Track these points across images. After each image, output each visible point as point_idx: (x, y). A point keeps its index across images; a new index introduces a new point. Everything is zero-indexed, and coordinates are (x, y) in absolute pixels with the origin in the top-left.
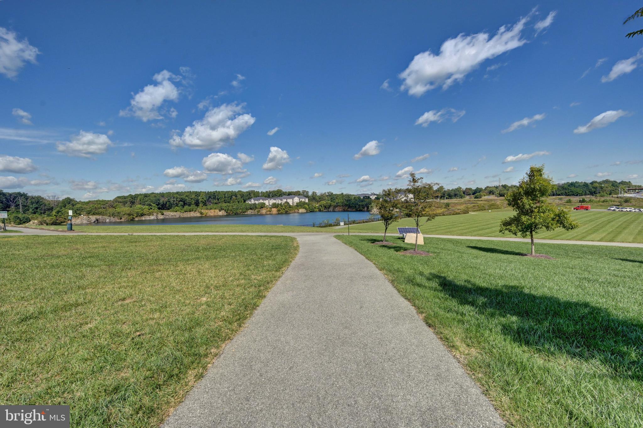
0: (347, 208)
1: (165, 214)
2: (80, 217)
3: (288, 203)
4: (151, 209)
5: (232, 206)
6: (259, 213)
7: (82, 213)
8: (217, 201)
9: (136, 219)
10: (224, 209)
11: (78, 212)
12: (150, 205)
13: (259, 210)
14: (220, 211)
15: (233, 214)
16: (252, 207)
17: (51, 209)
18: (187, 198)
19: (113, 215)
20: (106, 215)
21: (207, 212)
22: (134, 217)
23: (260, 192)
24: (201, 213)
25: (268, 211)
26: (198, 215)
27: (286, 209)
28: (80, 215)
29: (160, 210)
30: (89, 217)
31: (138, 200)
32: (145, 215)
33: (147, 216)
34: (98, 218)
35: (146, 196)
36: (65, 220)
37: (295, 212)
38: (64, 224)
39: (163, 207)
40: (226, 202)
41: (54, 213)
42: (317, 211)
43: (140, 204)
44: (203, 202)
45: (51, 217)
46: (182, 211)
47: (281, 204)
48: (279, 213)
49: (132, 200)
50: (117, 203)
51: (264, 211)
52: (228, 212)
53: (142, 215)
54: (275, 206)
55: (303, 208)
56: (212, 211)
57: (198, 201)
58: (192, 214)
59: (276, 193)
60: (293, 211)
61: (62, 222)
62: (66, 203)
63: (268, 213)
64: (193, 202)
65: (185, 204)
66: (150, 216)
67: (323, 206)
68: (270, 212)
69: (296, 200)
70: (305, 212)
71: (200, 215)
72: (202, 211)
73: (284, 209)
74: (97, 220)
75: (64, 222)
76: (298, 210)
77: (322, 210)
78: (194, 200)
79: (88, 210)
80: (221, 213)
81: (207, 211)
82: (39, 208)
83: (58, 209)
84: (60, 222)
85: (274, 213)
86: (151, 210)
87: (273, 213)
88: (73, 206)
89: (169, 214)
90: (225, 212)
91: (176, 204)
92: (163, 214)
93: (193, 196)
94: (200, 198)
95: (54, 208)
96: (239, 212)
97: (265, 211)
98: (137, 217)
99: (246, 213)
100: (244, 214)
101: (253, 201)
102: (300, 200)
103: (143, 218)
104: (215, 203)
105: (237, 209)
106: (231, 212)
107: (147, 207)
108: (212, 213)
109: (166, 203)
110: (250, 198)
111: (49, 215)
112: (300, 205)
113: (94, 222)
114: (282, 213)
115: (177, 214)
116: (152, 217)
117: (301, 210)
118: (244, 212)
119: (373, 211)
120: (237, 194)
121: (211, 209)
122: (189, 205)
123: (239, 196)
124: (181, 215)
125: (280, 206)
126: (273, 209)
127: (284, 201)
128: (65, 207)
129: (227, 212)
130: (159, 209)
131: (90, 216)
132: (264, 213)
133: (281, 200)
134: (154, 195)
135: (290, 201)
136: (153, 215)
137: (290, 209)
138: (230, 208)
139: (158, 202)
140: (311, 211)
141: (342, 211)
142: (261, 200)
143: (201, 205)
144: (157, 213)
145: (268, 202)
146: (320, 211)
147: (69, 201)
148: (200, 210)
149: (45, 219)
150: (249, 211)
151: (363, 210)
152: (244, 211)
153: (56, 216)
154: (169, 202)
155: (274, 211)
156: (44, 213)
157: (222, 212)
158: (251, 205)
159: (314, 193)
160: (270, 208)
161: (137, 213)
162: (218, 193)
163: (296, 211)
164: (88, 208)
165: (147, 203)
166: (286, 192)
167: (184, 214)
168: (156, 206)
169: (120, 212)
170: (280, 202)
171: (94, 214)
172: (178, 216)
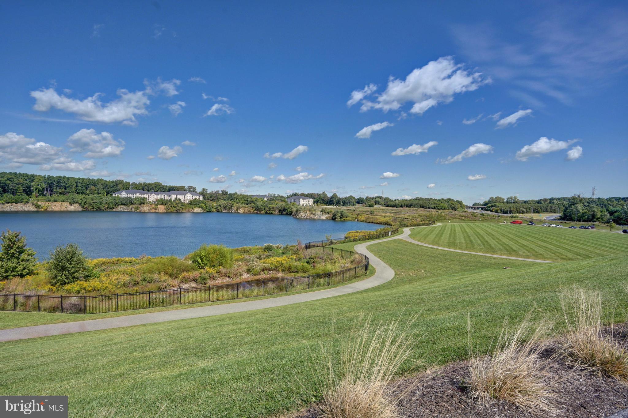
0: (254, 209)
3: (180, 200)
5: (92, 199)
6: (138, 211)
8: (63, 190)
10: (78, 203)
13: (138, 207)
14: (71, 205)
16: (124, 202)
18: (8, 182)
21: (49, 206)
23: (131, 183)
24: (38, 207)
25: (153, 208)
26: (32, 209)
27: (177, 208)
37: (189, 212)
40: (77, 193)
42: (214, 212)
44: (39, 190)
47: (170, 200)
48: (168, 213)
51: (145, 208)
52: (86, 206)
54: (162, 202)
55: (199, 207)
56: (57, 204)
57: (29, 187)
58: (21, 207)
59: (153, 186)
60: (187, 211)
63: (153, 211)
64: (20, 190)
67: (222, 206)
68: (156, 209)
69: (189, 197)
70: (202, 211)
71: (35, 209)
72: (40, 203)
73: (175, 207)
76: (193, 209)
77: (220, 210)
78: (22, 186)
81: (47, 204)
87: (160, 211)
90: (80, 207)
93: (21, 181)
94: (33, 184)
96: (103, 208)
97: (148, 208)
99: (114, 210)
100: (111, 210)
101: (124, 195)
102: (194, 198)
104: (61, 193)
105: (101, 203)
106: (91, 207)
108: (56, 207)
110: (117, 190)
112: (194, 203)
114: (172, 212)
117: (197, 210)
118: (111, 208)
119: (300, 216)
120: (97, 182)
121: (55, 201)
122: (13, 193)
123: (100, 187)
125: (169, 203)
126: (159, 206)
127: (174, 197)
129: (83, 207)
132: (146, 211)
133: (169, 196)
135: (181, 197)
137: (183, 207)
138: (89, 201)
140: (208, 211)
141: (264, 214)
142: (138, 194)
143: (34, 194)
145: (153, 197)
146: (218, 211)
148: (35, 202)
150: (119, 207)
151: (275, 213)
152: (111, 206)
157: (75, 207)
158: (121, 199)
159: (204, 190)
160: (155, 205)
162: (66, 179)
163: (190, 210)
166: (167, 186)
170: (166, 198)
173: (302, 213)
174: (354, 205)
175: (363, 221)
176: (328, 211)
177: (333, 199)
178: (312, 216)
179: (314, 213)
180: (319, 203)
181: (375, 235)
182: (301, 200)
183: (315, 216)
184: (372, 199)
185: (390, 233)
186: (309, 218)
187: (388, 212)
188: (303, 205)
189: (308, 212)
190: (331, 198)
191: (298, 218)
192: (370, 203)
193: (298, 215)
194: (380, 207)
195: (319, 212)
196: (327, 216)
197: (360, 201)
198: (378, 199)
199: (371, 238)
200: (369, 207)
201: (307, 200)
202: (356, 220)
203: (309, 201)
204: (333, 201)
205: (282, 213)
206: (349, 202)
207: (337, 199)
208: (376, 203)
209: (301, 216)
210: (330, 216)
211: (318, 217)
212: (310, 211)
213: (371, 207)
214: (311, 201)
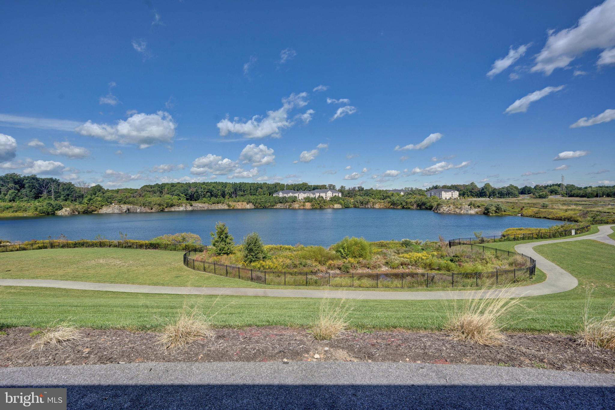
0: (390, 204)
1: (193, 205)
2: (111, 205)
3: (322, 197)
4: (180, 199)
5: (260, 199)
6: (291, 208)
7: (112, 202)
8: (243, 193)
9: (166, 210)
10: (251, 202)
11: (109, 200)
12: (179, 195)
13: (291, 205)
14: (248, 204)
15: (260, 207)
16: (281, 201)
17: (82, 196)
18: (213, 189)
19: (144, 205)
20: (137, 204)
22: (164, 207)
23: (285, 184)
24: (229, 206)
25: (302, 205)
26: (226, 207)
27: (321, 204)
28: (111, 203)
29: (189, 201)
30: (120, 206)
31: (166, 189)
32: (175, 205)
33: (177, 207)
34: (129, 207)
35: (173, 186)
36: (97, 209)
37: (330, 208)
38: (95, 212)
39: (192, 198)
40: (251, 195)
41: (85, 200)
42: (351, 207)
43: (168, 193)
44: (230, 194)
45: (83, 205)
46: (210, 203)
47: (315, 198)
48: (313, 209)
49: (160, 189)
50: (146, 192)
51: (296, 206)
52: (257, 205)
53: (172, 206)
54: (308, 200)
55: (339, 203)
56: (240, 203)
57: (224, 192)
58: (220, 206)
59: (301, 186)
60: (328, 207)
61: (93, 211)
62: (96, 190)
63: (302, 207)
64: (220, 194)
65: (212, 195)
66: (179, 206)
67: (359, 201)
68: (304, 206)
69: (330, 194)
70: (341, 207)
71: (227, 208)
72: (230, 203)
73: (319, 204)
74: (128, 210)
75: (95, 210)
76: (334, 206)
77: (357, 206)
78: (220, 191)
79: (119, 198)
80: (248, 206)
81: (234, 204)
82: (71, 194)
83: (89, 197)
84: (91, 210)
85: (308, 208)
86: (180, 201)
88: (104, 194)
89: (198, 205)
90: (253, 205)
91: (204, 194)
92: (191, 206)
93: (220, 187)
94: (226, 189)
95: (85, 196)
96: (267, 206)
97: (298, 205)
98: (166, 207)
99: (275, 207)
100: (272, 207)
101: (281, 195)
102: (334, 195)
103: (173, 209)
104: (241, 195)
105: (266, 202)
106: (260, 206)
107: (176, 197)
108: (239, 205)
109: (194, 193)
110: (276, 191)
111: (80, 203)
112: (334, 200)
113: (126, 211)
114: (316, 208)
115: (206, 206)
116: (181, 209)
117: (337, 206)
118: (272, 206)
119: (442, 210)
120: (263, 186)
121: (238, 201)
122: (216, 197)
123: (265, 189)
124: (209, 207)
125: (314, 200)
126: (306, 204)
127: (317, 195)
128: (95, 195)
129: (255, 206)
130: (187, 199)
131: (122, 206)
132: (297, 208)
133: (314, 194)
134: (181, 185)
135: (323, 195)
136: (182, 206)
137: (325, 204)
138: (259, 201)
139: (187, 192)
141: (401, 209)
142: (291, 193)
143: (227, 197)
144: (186, 204)
145: (301, 196)
146: (355, 207)
147: (99, 188)
148: (228, 202)
149: (77, 206)
150: (278, 205)
151: (412, 207)
152: (272, 204)
153: (88, 204)
154: (197, 192)
155: (308, 205)
156: (75, 200)
157: (250, 205)
158: (279, 198)
159: (342, 187)
160: (304, 202)
161: (167, 204)
162: (244, 185)
163: (331, 206)
164: (119, 196)
165: (175, 193)
166: (312, 186)
167: (212, 206)
168: (185, 197)
169: (151, 202)
170: (312, 196)
171: (125, 203)
172: (206, 208)
173: (444, 208)
174: (515, 196)
175: (531, 216)
176: (479, 204)
177: (485, 190)
178: (458, 211)
179: (459, 207)
180: (466, 196)
181: (548, 234)
182: (443, 192)
183: (461, 210)
184: (545, 187)
185: (573, 232)
186: (453, 212)
187: (572, 204)
188: (446, 199)
189: (452, 206)
190: (483, 189)
191: (440, 213)
192: (541, 193)
193: (439, 210)
194: (558, 197)
195: (467, 206)
196: (477, 210)
197: (524, 191)
198: (556, 187)
199: (540, 236)
200: (540, 198)
201: (450, 193)
202: (520, 215)
203: (453, 193)
204: (485, 192)
205: (420, 207)
206: (509, 193)
207: (490, 190)
208: (551, 193)
209: (444, 211)
210: (481, 210)
211: (465, 212)
212: (454, 204)
213: (543, 198)
214: (456, 194)
